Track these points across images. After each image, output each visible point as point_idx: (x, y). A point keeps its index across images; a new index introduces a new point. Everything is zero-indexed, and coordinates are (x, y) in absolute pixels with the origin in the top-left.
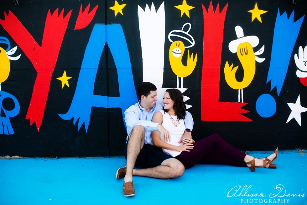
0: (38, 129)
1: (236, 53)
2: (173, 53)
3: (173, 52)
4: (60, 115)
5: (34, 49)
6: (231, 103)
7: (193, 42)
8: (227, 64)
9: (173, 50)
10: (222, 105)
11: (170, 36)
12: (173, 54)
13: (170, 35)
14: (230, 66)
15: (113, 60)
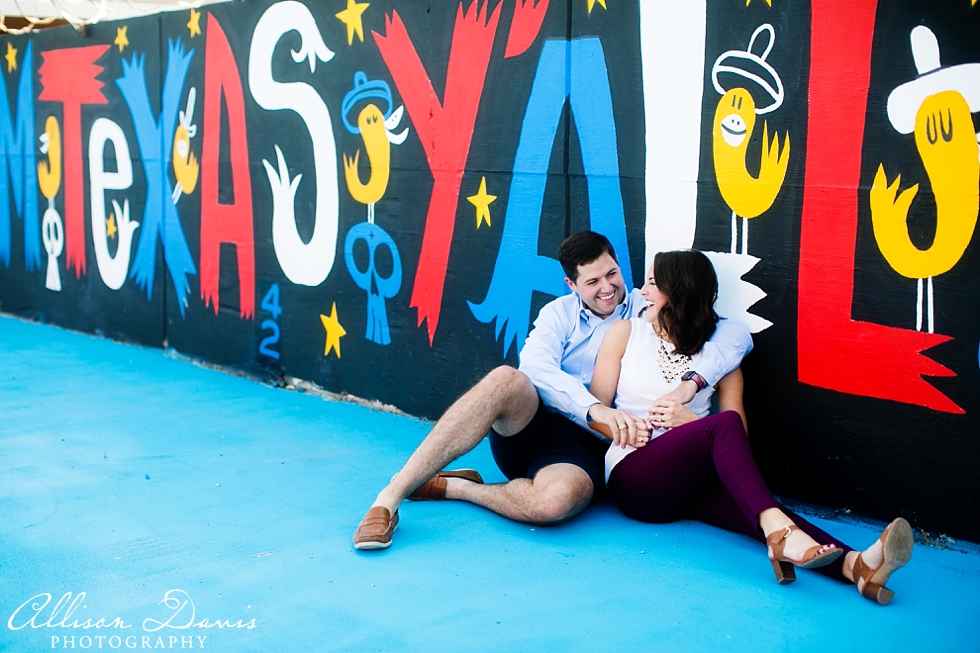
0: (431, 337)
1: (912, 134)
2: (723, 129)
3: (724, 127)
4: (470, 304)
5: (431, 115)
6: (891, 329)
7: (777, 92)
8: (881, 175)
9: (723, 122)
10: (862, 335)
11: (718, 74)
12: (724, 136)
13: (717, 68)
14: (889, 185)
15: (580, 149)
